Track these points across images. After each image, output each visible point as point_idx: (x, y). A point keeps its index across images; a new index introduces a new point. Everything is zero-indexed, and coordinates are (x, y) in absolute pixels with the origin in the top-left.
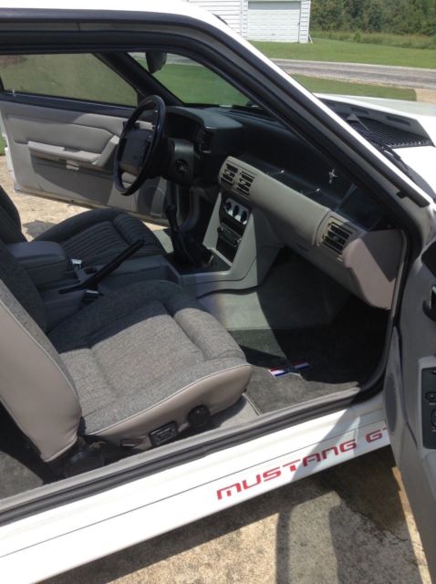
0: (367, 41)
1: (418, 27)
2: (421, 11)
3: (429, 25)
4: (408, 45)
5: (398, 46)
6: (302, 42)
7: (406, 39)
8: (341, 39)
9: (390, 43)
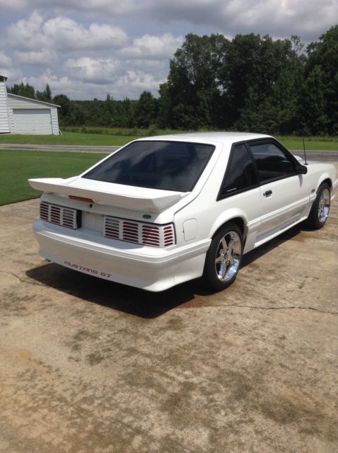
0: (91, 132)
1: (109, 122)
2: (107, 112)
3: (117, 121)
4: (119, 134)
5: (113, 134)
6: (55, 134)
7: (116, 130)
8: (73, 131)
9: (107, 133)
